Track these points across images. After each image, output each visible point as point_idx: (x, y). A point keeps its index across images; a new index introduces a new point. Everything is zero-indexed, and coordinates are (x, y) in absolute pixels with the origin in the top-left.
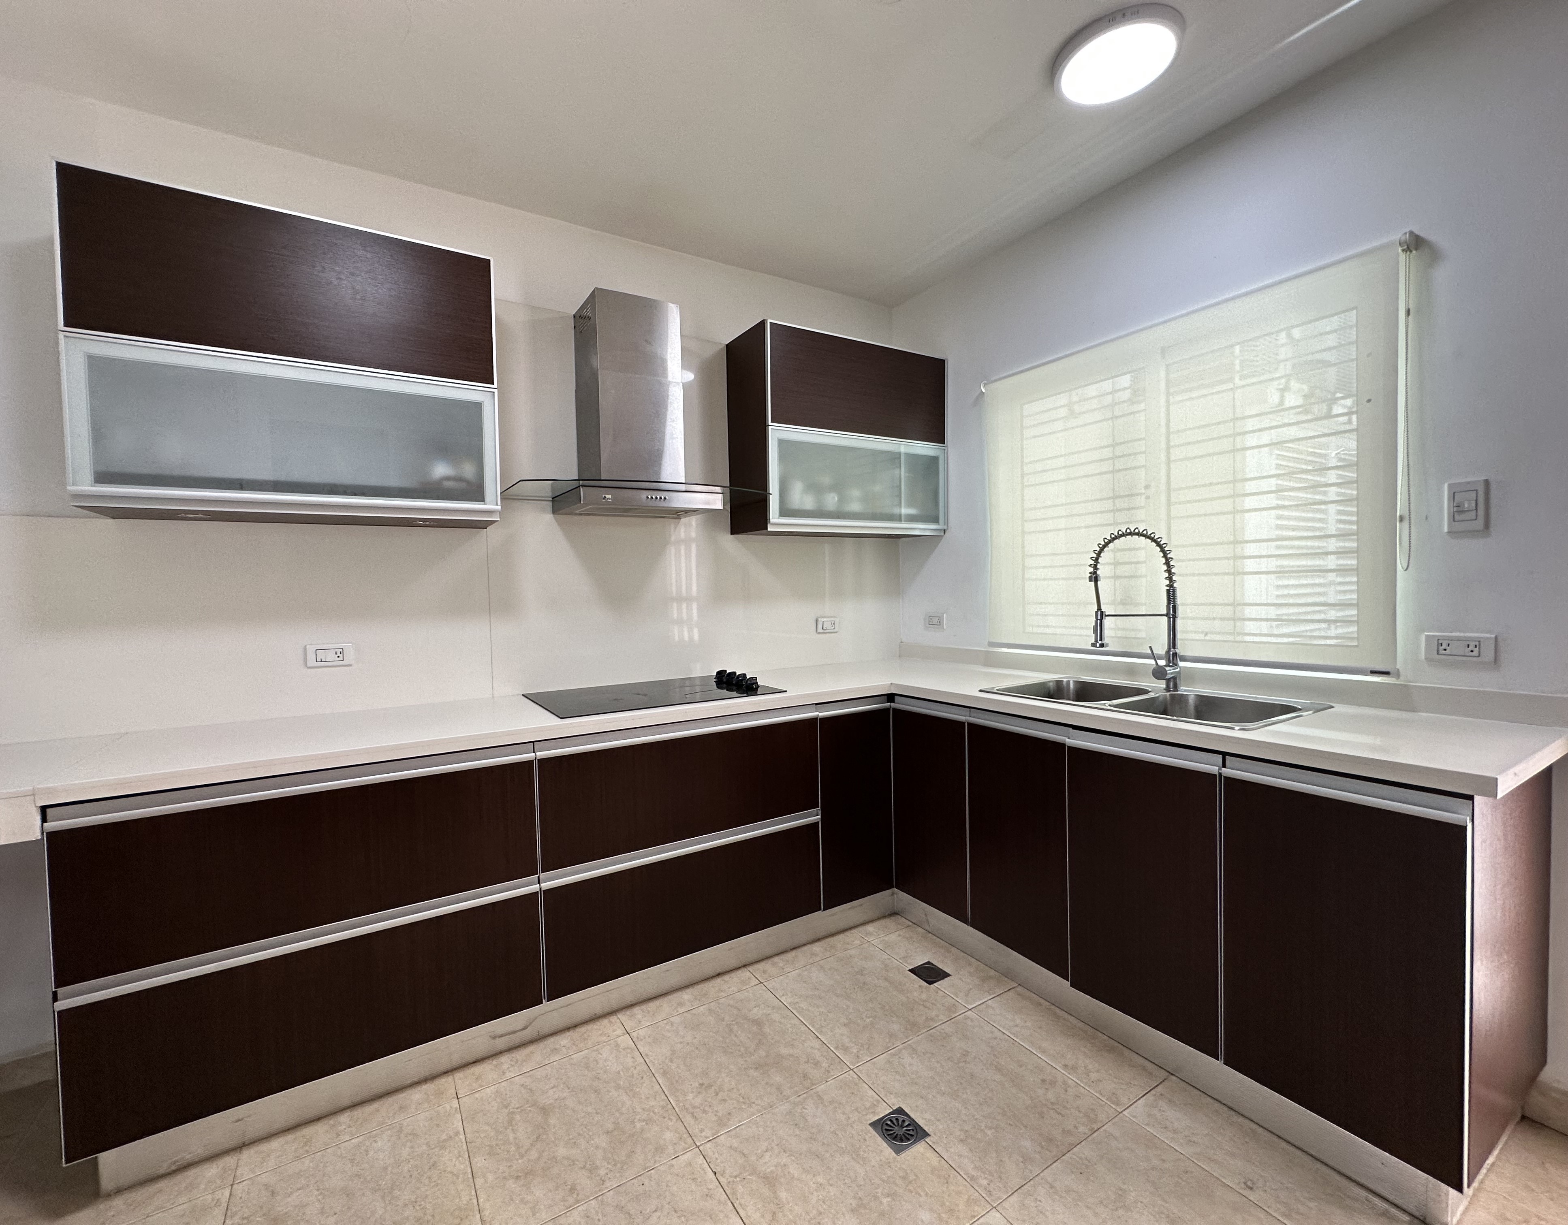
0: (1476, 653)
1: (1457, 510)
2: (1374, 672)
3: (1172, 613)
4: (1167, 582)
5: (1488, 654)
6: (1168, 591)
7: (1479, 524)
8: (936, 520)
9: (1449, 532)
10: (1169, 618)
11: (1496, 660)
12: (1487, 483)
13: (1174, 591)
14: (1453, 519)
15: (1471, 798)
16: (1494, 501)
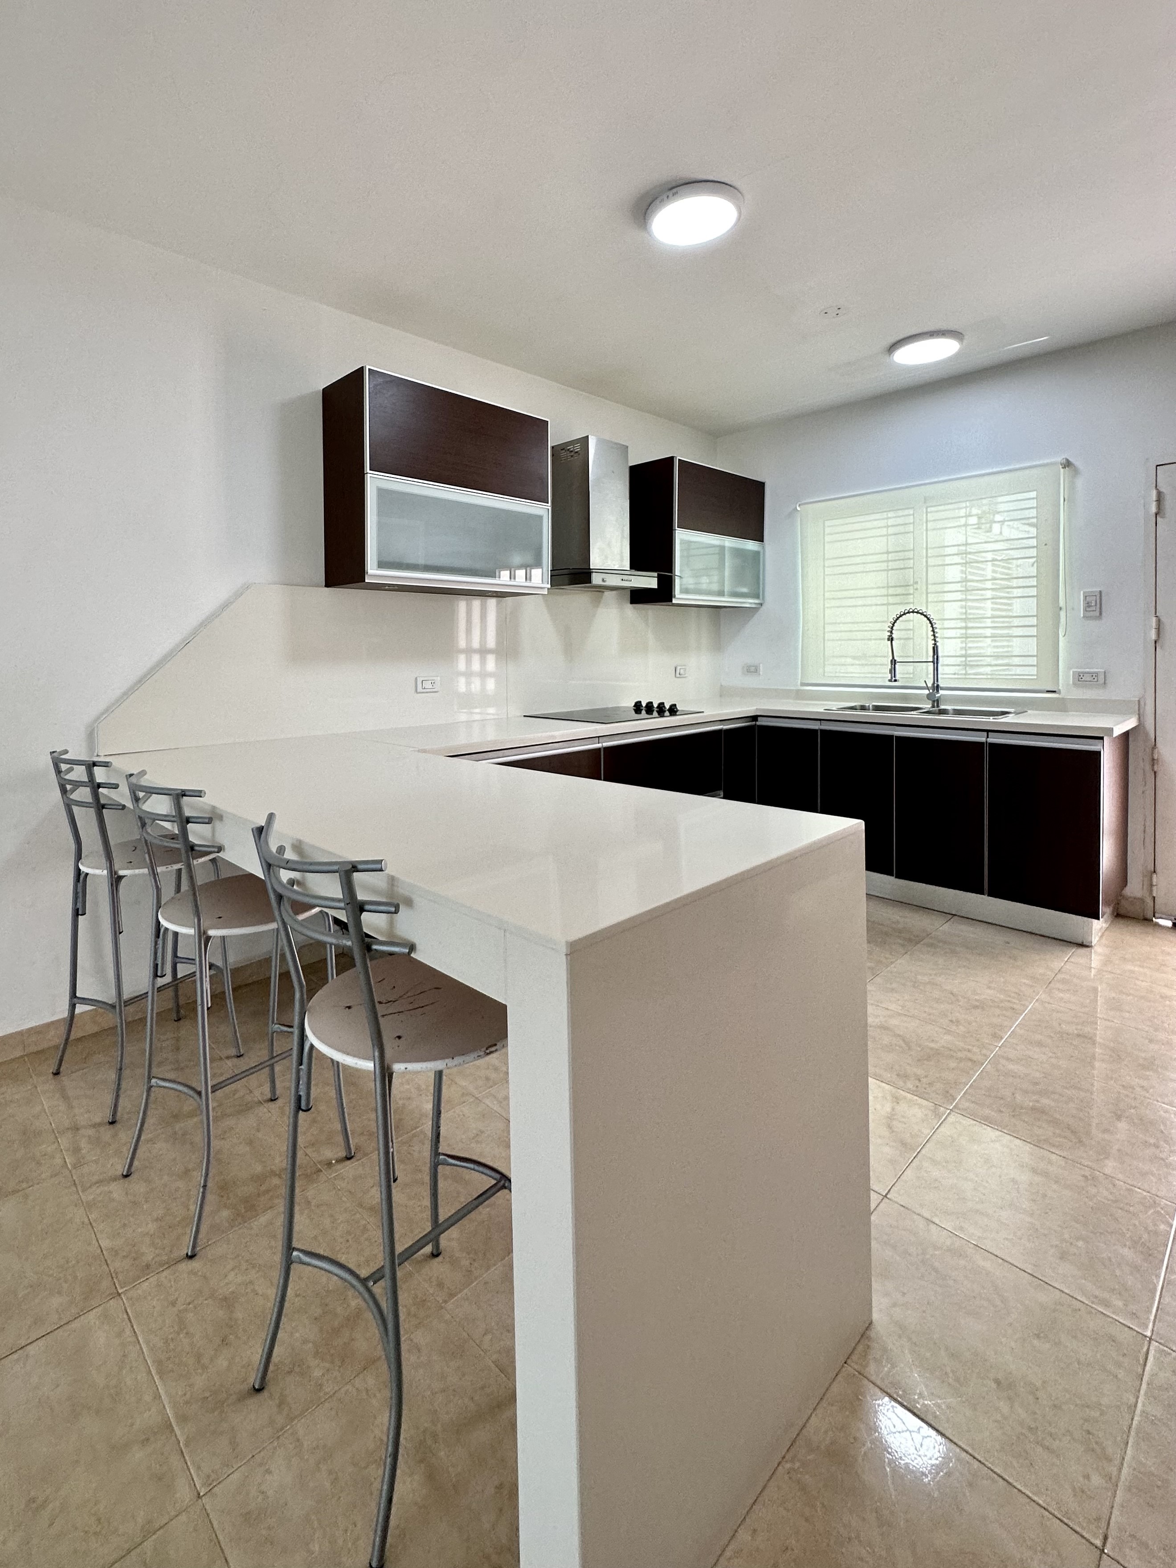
0: (1096, 680)
1: (1088, 605)
2: (1048, 692)
3: (936, 661)
4: (933, 642)
5: (1101, 681)
6: (934, 648)
7: (1098, 614)
8: (758, 597)
9: (1084, 617)
10: (934, 664)
11: (1105, 683)
12: (1100, 592)
13: (937, 647)
14: (1085, 610)
15: (1102, 738)
16: (1103, 602)
